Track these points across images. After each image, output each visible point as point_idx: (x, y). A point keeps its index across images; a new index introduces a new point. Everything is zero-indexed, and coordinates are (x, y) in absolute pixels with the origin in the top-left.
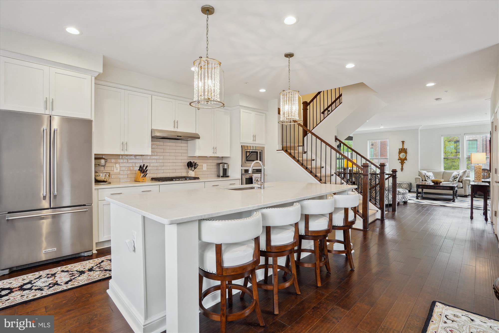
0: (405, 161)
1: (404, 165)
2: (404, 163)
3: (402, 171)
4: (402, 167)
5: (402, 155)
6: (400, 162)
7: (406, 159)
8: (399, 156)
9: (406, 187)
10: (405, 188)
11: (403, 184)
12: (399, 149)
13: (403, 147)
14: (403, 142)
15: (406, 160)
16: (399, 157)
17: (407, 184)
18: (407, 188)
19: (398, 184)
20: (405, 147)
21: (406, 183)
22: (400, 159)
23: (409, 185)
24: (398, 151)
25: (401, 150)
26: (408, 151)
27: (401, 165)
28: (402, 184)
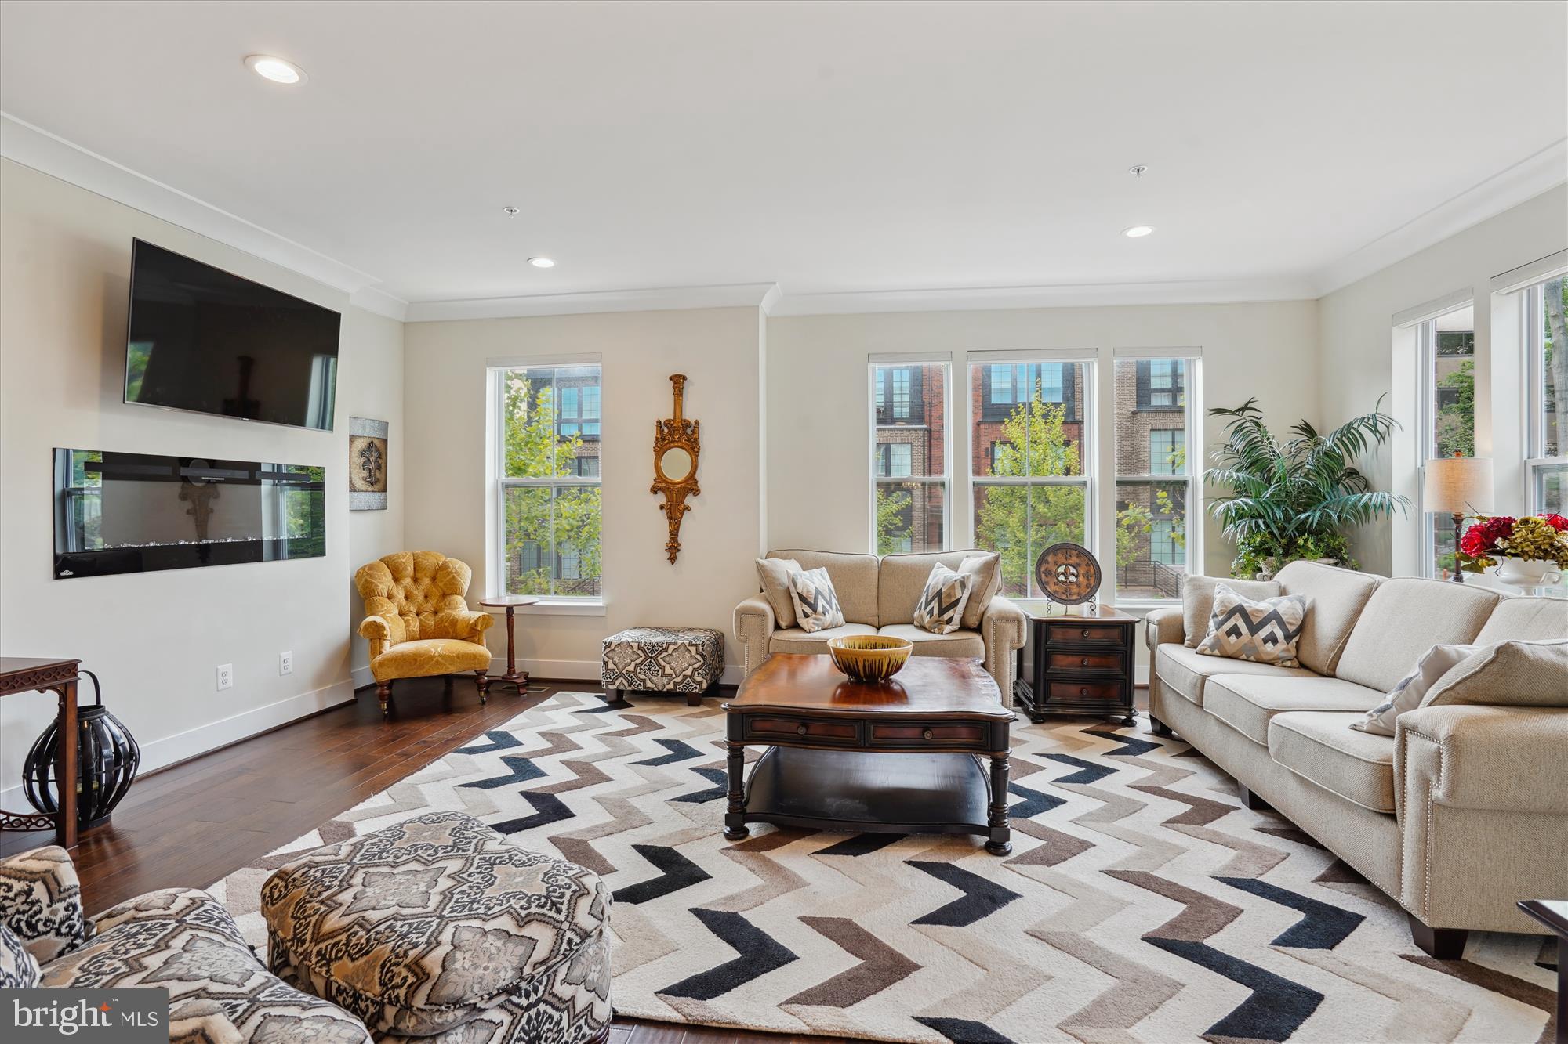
0: (689, 500)
1: (687, 522)
2: (686, 512)
3: (673, 559)
4: (674, 534)
5: (676, 464)
6: (662, 507)
7: (691, 486)
8: (657, 468)
9: (689, 672)
10: (685, 677)
11: (672, 648)
12: (659, 423)
13: (678, 414)
14: (678, 382)
15: (695, 495)
16: (660, 476)
17: (693, 649)
18: (691, 677)
19: (644, 651)
20: (689, 415)
21: (691, 644)
22: (661, 485)
23: (703, 657)
24: (652, 434)
25: (666, 430)
26: (706, 438)
27: (667, 522)
28: (666, 650)
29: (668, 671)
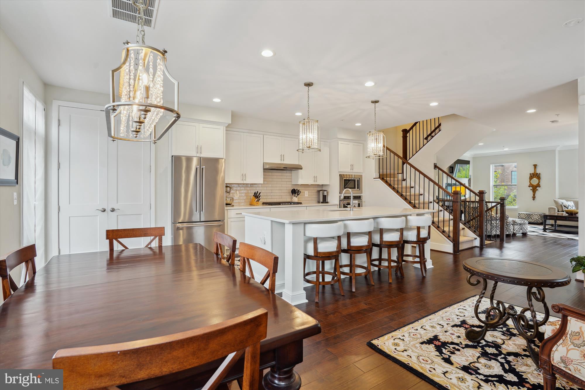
0: (538, 188)
1: (537, 193)
2: (537, 191)
3: (534, 199)
4: (534, 195)
5: (535, 181)
6: (531, 190)
7: (539, 185)
8: (530, 182)
9: (537, 219)
10: (536, 220)
11: (533, 214)
12: (530, 174)
13: (535, 172)
14: (535, 166)
15: (539, 187)
16: (531, 184)
17: (538, 215)
18: (538, 220)
19: (527, 215)
20: (538, 171)
21: (538, 214)
22: (531, 185)
23: (541, 216)
24: (529, 176)
25: (532, 175)
26: (542, 176)
27: (532, 192)
28: (532, 215)
29: (532, 218)
